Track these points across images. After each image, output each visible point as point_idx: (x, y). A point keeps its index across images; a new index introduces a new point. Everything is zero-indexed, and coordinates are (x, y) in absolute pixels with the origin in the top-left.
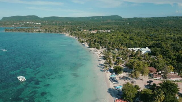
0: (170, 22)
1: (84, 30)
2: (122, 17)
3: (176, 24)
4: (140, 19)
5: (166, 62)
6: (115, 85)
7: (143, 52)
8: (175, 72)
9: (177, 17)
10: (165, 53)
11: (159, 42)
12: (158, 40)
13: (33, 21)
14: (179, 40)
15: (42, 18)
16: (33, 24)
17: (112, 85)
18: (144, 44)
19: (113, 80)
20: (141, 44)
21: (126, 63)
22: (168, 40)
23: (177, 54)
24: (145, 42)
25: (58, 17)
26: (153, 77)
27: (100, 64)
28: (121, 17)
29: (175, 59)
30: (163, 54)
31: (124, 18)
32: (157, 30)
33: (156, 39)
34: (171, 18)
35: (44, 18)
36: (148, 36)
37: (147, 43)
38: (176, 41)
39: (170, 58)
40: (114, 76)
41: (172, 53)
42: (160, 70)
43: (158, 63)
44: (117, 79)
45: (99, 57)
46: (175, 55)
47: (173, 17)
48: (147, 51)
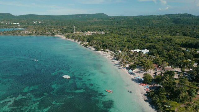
0: (155, 21)
1: (77, 32)
2: (109, 16)
3: (161, 23)
4: (127, 18)
5: (163, 60)
6: (135, 76)
7: (144, 53)
8: (169, 66)
9: (161, 16)
10: (160, 53)
11: (153, 44)
12: (152, 42)
13: (8, 21)
14: (167, 41)
15: (17, 16)
16: (10, 24)
17: (133, 77)
18: (142, 46)
19: (131, 74)
20: (139, 46)
21: (134, 62)
22: (159, 41)
23: (168, 53)
24: (142, 44)
25: (37, 15)
26: (156, 70)
27: (115, 64)
28: (107, 15)
29: (168, 57)
30: (158, 53)
31: (111, 17)
32: (146, 31)
33: (150, 41)
34: (156, 17)
35: (20, 16)
36: (142, 38)
37: (144, 45)
38: (165, 42)
39: (164, 57)
40: (131, 71)
41: (165, 53)
42: (160, 65)
43: (158, 60)
44: (134, 73)
45: (111, 59)
46: (167, 54)
47: (158, 16)
48: (147, 52)
